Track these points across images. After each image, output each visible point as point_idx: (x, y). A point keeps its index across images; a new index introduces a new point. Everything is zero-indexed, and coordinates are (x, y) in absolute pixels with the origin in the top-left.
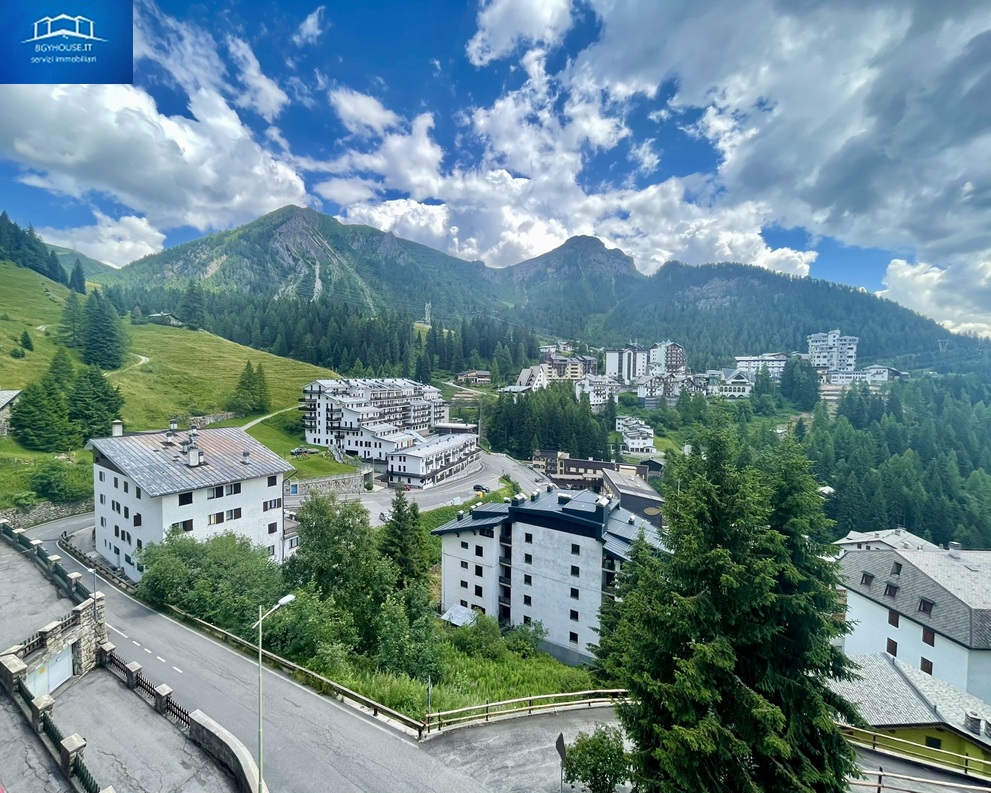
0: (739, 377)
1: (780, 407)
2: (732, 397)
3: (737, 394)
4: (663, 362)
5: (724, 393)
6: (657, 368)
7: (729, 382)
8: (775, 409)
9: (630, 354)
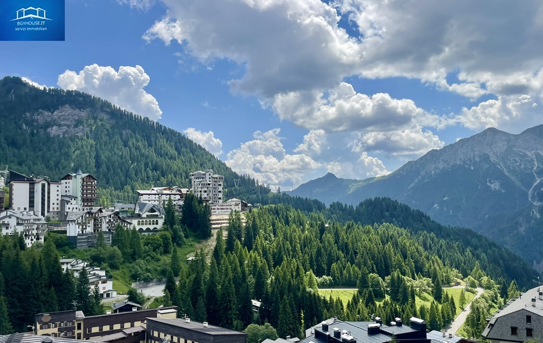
0: (152, 210)
1: (186, 237)
2: (148, 230)
3: (152, 227)
4: (79, 195)
5: (141, 226)
6: (73, 201)
7: (144, 216)
8: (185, 239)
9: (43, 186)
